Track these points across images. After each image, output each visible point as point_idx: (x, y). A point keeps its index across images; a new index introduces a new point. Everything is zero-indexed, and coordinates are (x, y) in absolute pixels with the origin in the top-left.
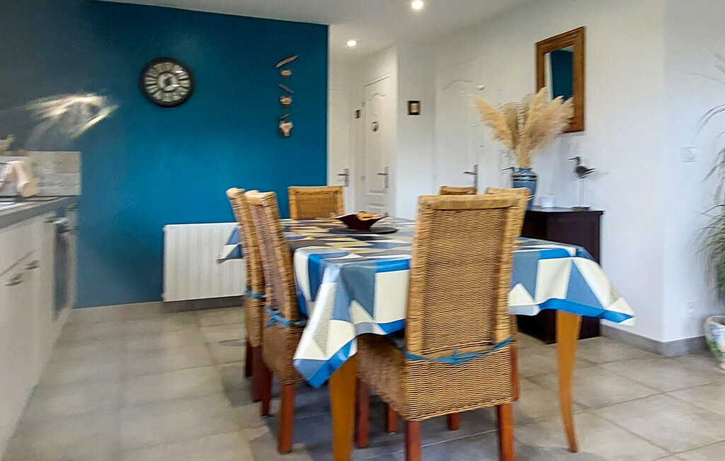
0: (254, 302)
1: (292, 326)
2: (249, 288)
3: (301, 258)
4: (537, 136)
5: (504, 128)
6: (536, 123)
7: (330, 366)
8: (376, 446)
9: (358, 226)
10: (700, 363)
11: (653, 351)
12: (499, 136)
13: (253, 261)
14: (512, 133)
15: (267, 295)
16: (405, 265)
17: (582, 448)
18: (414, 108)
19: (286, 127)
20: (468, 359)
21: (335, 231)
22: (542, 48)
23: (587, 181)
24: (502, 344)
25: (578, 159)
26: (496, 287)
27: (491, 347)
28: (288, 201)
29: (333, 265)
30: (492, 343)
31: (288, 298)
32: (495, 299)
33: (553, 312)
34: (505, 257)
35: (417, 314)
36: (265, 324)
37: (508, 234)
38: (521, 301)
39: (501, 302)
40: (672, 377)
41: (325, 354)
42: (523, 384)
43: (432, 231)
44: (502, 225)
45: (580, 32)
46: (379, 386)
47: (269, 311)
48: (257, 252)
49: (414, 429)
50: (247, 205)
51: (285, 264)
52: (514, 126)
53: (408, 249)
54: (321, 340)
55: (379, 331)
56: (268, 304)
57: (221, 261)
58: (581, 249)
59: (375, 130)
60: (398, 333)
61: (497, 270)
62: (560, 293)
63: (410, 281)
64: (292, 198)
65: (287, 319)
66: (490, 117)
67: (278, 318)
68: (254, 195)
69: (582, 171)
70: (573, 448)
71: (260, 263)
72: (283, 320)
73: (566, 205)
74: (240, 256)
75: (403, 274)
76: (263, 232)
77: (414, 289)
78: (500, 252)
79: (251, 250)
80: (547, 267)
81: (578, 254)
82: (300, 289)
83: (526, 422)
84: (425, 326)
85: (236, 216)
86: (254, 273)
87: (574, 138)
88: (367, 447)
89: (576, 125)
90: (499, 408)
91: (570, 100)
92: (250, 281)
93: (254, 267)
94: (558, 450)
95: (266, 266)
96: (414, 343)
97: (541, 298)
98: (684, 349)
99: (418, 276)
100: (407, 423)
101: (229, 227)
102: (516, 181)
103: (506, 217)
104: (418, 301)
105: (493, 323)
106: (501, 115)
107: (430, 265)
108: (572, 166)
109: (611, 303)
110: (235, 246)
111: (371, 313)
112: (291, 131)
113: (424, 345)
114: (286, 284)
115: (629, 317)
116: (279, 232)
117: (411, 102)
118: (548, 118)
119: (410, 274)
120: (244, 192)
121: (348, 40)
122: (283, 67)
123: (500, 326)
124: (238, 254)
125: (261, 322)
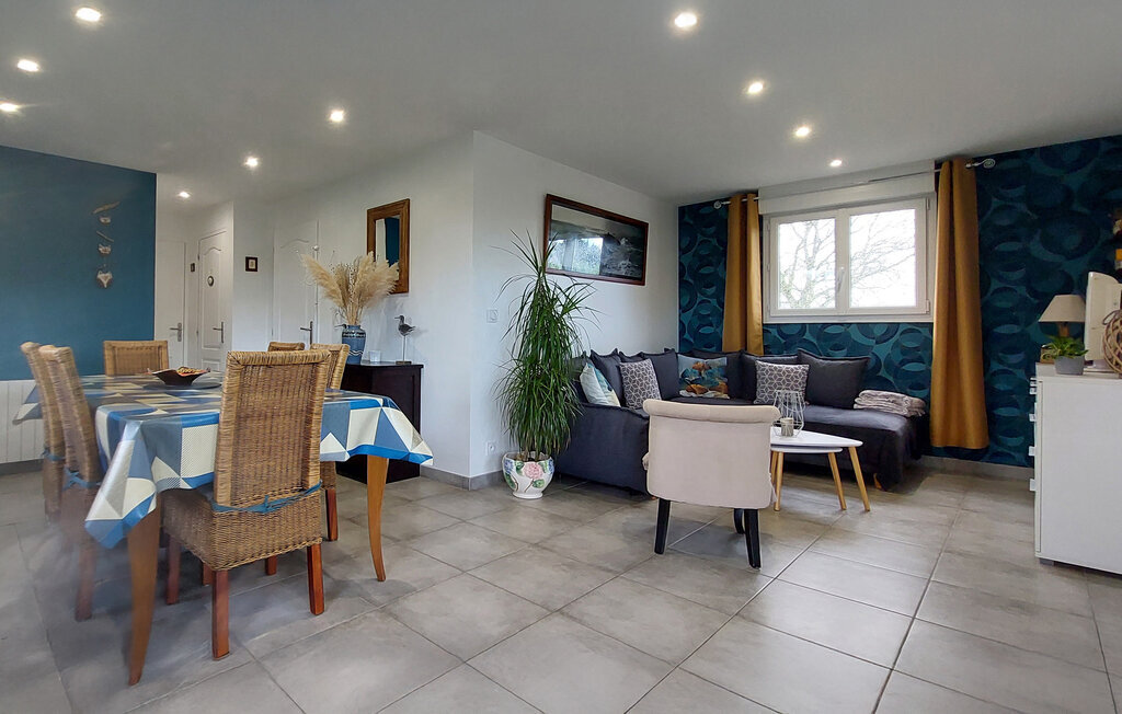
0: (52, 466)
1: (90, 488)
2: (47, 449)
3: (102, 415)
4: (365, 296)
5: (335, 287)
6: (364, 284)
7: (125, 524)
8: (188, 600)
9: (176, 382)
10: (499, 493)
11: (461, 486)
12: (331, 295)
13: (51, 420)
14: (343, 293)
15: (67, 457)
16: (216, 421)
17: (388, 577)
18: (252, 265)
19: (104, 277)
20: (277, 507)
21: (151, 387)
22: (373, 215)
23: (409, 338)
24: (314, 489)
25: (402, 318)
26: (307, 437)
27: (302, 493)
28: (104, 355)
29: (133, 422)
30: (303, 488)
31: (87, 459)
32: (307, 448)
33: (364, 457)
34: (316, 409)
35: (228, 466)
36: (64, 486)
37: (318, 387)
38: (331, 448)
39: (312, 451)
40: (475, 507)
41: (121, 514)
42: (341, 525)
43: (242, 386)
44: (313, 380)
45: (406, 203)
46: (188, 541)
47: (68, 473)
48: (56, 411)
49: (222, 578)
50: (41, 360)
51: (83, 423)
52: (345, 286)
53: (218, 403)
54: (116, 499)
55: (185, 486)
56: (67, 465)
57: (16, 422)
58: (389, 399)
59: (211, 284)
60: (207, 485)
61: (309, 421)
62: (370, 440)
63: (219, 433)
64: (108, 354)
65: (87, 480)
66: (323, 277)
67: (77, 479)
68: (49, 350)
69: (405, 329)
70: (381, 578)
71: (58, 423)
72: (81, 481)
73: (392, 359)
74: (40, 416)
75: (212, 428)
76: (60, 390)
77: (223, 443)
78: (312, 404)
79: (49, 408)
80: (357, 417)
81: (385, 404)
82: (102, 450)
83: (342, 559)
84: (235, 478)
85: (33, 372)
86: (52, 434)
87: (399, 298)
88: (178, 602)
89: (401, 287)
90: (309, 548)
91: (396, 264)
92: (48, 442)
93: (51, 427)
94: (367, 582)
95: (64, 426)
96: (223, 496)
97: (350, 447)
98: (486, 482)
99: (229, 429)
100: (214, 573)
101: (30, 384)
102: (345, 337)
103: (317, 371)
104: (227, 454)
105: (305, 470)
106: (333, 275)
107: (241, 419)
108: (397, 323)
109: (413, 447)
110: (35, 405)
111: (178, 471)
112: (109, 283)
113: (234, 496)
114: (84, 444)
115: (428, 457)
116: (78, 390)
117: (248, 259)
118: (375, 280)
119: (219, 428)
120: (38, 347)
121: (183, 190)
122: (102, 214)
123: (311, 473)
124: (36, 415)
125: (60, 485)
